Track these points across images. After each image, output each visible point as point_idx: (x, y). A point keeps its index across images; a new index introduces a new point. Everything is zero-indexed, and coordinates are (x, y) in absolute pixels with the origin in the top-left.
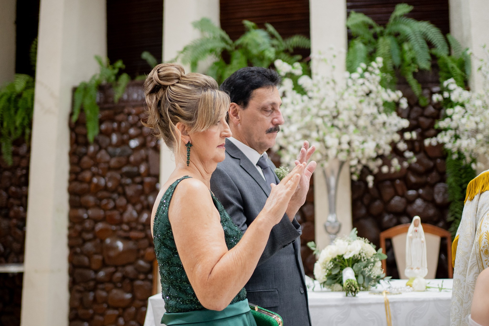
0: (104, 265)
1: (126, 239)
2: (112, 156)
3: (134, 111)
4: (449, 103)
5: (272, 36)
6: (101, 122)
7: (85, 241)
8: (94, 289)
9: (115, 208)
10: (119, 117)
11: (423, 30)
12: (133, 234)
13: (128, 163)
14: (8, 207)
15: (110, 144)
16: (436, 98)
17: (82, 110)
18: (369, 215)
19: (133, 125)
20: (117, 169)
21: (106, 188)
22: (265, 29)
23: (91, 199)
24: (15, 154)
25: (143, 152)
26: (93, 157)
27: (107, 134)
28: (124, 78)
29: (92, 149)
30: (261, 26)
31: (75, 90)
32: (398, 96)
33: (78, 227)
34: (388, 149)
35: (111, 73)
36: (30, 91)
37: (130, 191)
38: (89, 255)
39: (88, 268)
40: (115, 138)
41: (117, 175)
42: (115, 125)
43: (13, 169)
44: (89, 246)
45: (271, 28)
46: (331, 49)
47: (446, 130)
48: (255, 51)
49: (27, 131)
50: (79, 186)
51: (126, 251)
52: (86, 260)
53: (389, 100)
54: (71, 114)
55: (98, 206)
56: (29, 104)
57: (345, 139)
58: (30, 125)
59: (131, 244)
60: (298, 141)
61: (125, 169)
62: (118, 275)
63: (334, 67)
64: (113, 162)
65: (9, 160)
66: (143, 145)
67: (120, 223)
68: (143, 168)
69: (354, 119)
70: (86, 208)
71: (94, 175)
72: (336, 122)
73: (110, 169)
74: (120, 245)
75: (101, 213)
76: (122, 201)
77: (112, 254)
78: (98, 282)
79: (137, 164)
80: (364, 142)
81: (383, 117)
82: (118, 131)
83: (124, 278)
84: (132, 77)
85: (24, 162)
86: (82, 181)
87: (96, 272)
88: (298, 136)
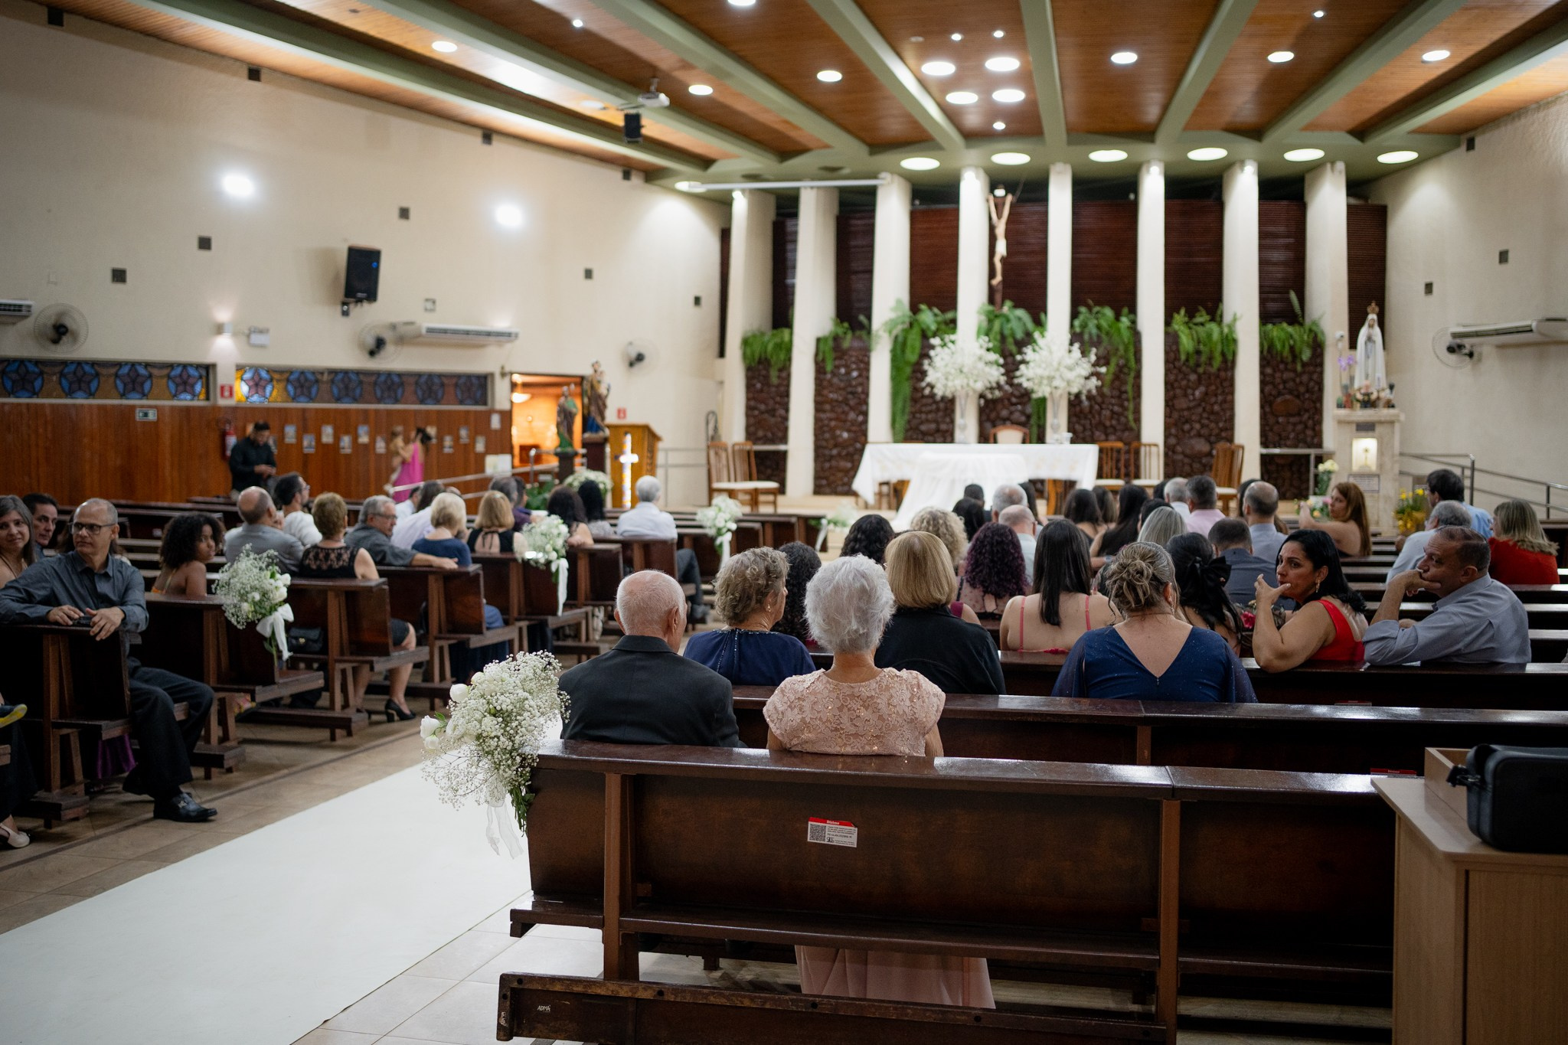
0: (836, 446)
1: (849, 431)
2: (841, 381)
3: (854, 353)
4: (1023, 362)
5: (936, 315)
6: (835, 359)
7: (824, 432)
8: (829, 461)
9: (843, 412)
10: (846, 357)
11: (1020, 315)
12: (854, 428)
13: (851, 386)
14: (774, 410)
15: (840, 374)
16: (1019, 358)
17: (824, 352)
18: (988, 419)
19: (854, 363)
20: (844, 389)
21: (837, 401)
23: (827, 407)
24: (779, 377)
25: (860, 380)
26: (829, 381)
27: (837, 367)
28: (849, 336)
29: (829, 376)
30: (930, 308)
31: (818, 340)
32: (1000, 356)
33: (820, 424)
34: (994, 385)
35: (840, 331)
37: (852, 403)
38: (826, 440)
39: (825, 448)
40: (843, 371)
41: (843, 393)
42: (843, 362)
43: (778, 386)
44: (827, 435)
45: (934, 307)
47: (1021, 376)
48: (924, 327)
49: (787, 363)
50: (819, 399)
51: (849, 439)
52: (824, 444)
53: (994, 359)
54: (817, 355)
55: (832, 411)
57: (965, 381)
58: (790, 360)
59: (852, 435)
61: (850, 389)
62: (844, 453)
64: (842, 385)
65: (774, 380)
66: (860, 376)
67: (845, 421)
68: (860, 389)
70: (824, 411)
71: (830, 392)
73: (840, 389)
74: (845, 435)
75: (832, 415)
76: (846, 409)
77: (840, 440)
78: (832, 457)
79: (856, 386)
80: (975, 381)
81: (987, 369)
82: (846, 366)
83: (847, 455)
84: (854, 334)
85: (785, 383)
86: (823, 396)
87: (831, 450)
88: (943, 378)
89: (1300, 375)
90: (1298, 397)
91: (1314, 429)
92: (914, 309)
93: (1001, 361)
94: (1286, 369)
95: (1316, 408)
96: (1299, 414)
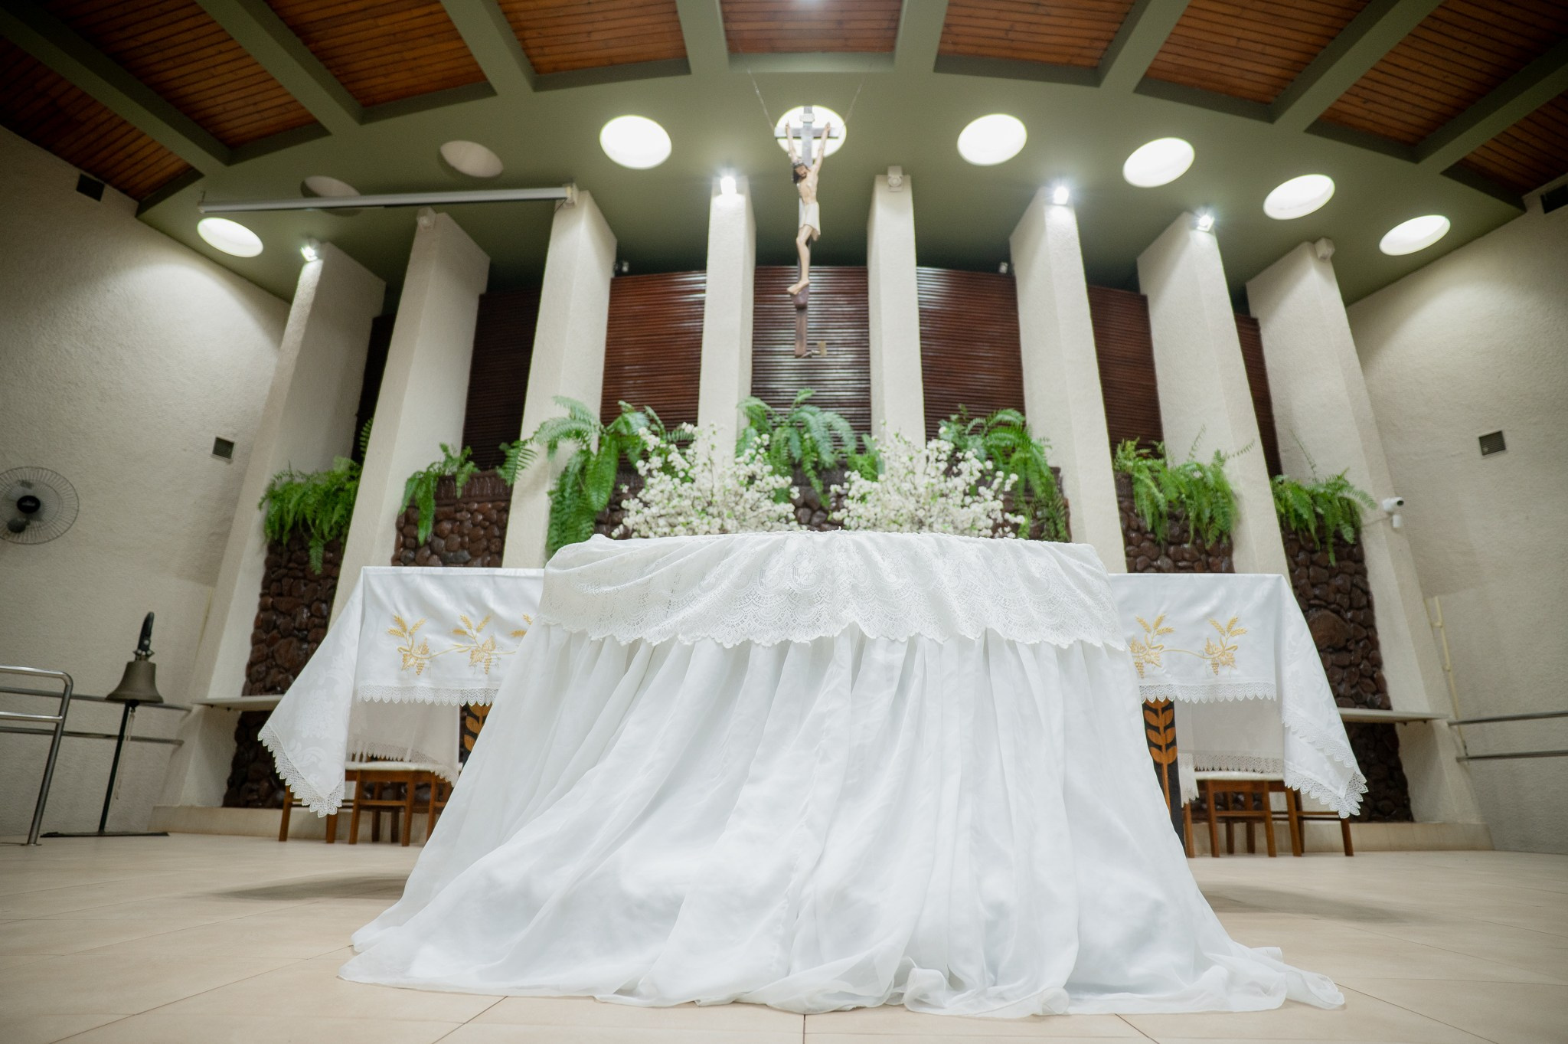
3: (480, 507)
4: (847, 495)
5: (652, 421)
11: (829, 420)
17: (413, 504)
22: (644, 412)
28: (470, 467)
30: (639, 408)
31: (410, 481)
32: (787, 482)
36: (354, 482)
43: (320, 580)
45: (650, 411)
46: (712, 425)
48: (627, 441)
49: (345, 529)
53: (777, 486)
56: (352, 498)
58: (348, 524)
60: (662, 527)
63: (713, 447)
65: (318, 568)
69: (733, 505)
72: (711, 510)
84: (478, 467)
89: (1334, 573)
90: (1337, 612)
91: (1372, 678)
92: (610, 412)
93: (795, 493)
94: (1313, 563)
95: (1368, 637)
96: (1345, 649)
